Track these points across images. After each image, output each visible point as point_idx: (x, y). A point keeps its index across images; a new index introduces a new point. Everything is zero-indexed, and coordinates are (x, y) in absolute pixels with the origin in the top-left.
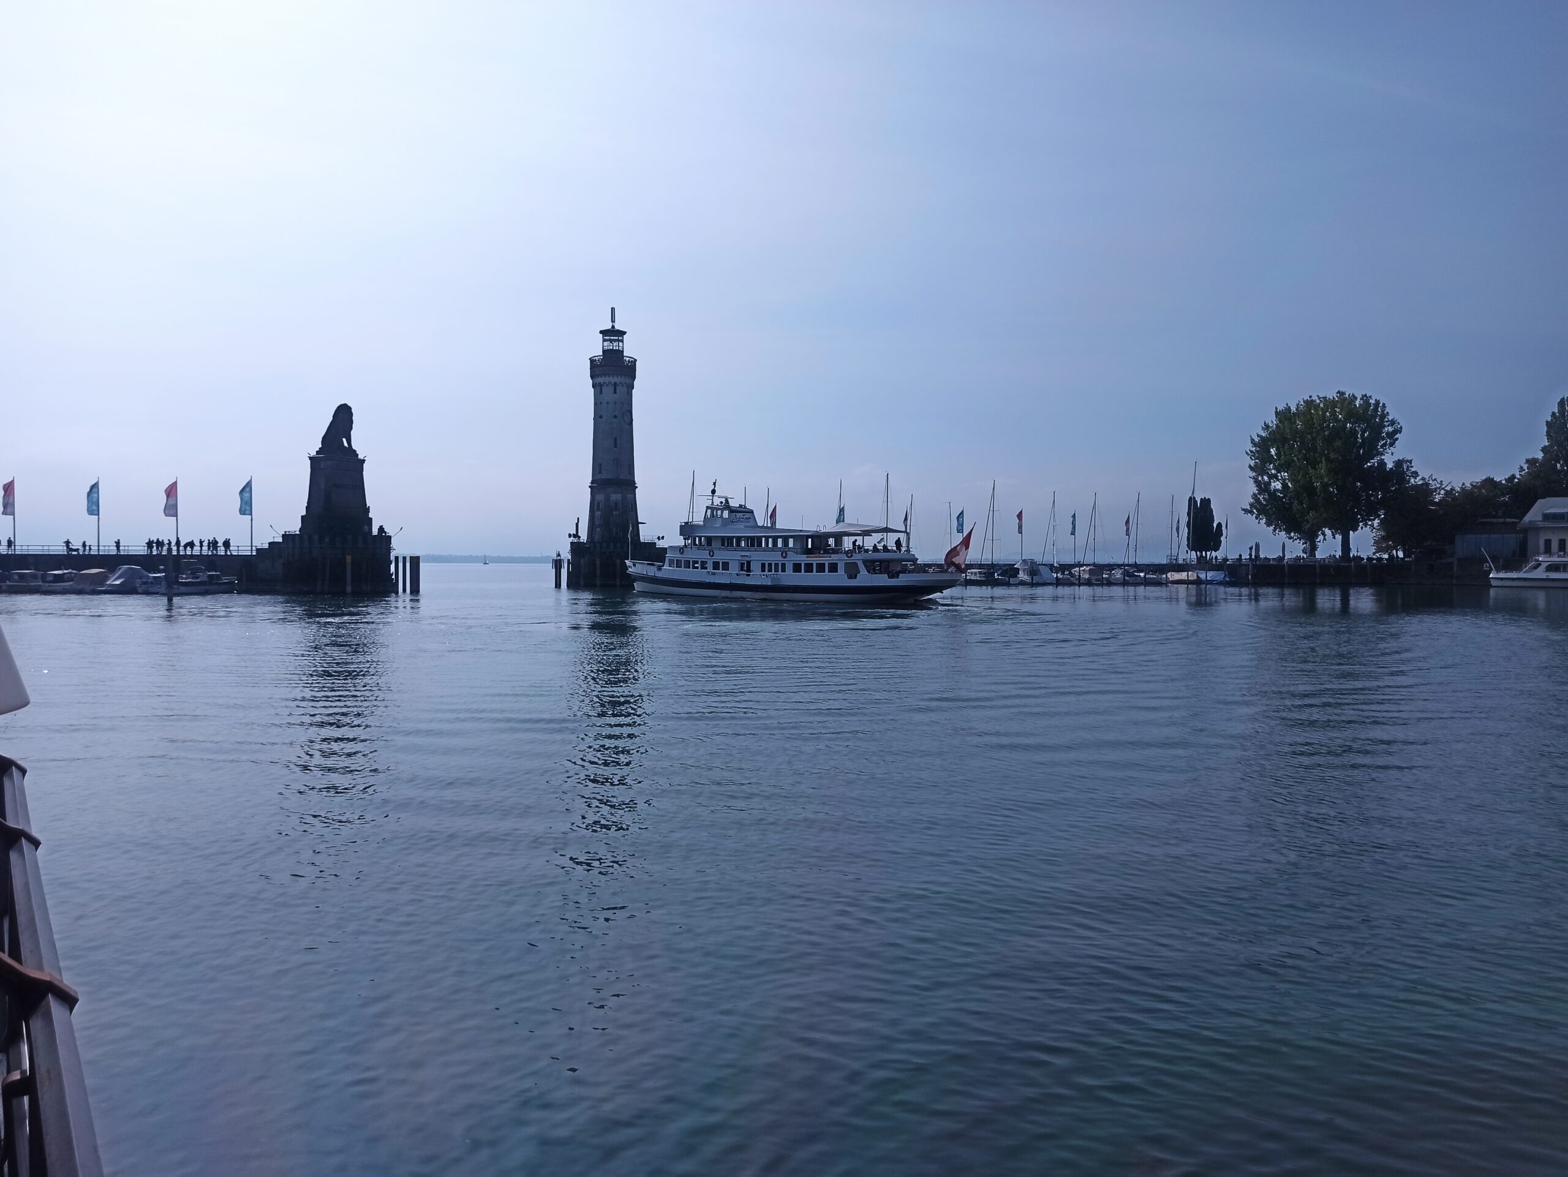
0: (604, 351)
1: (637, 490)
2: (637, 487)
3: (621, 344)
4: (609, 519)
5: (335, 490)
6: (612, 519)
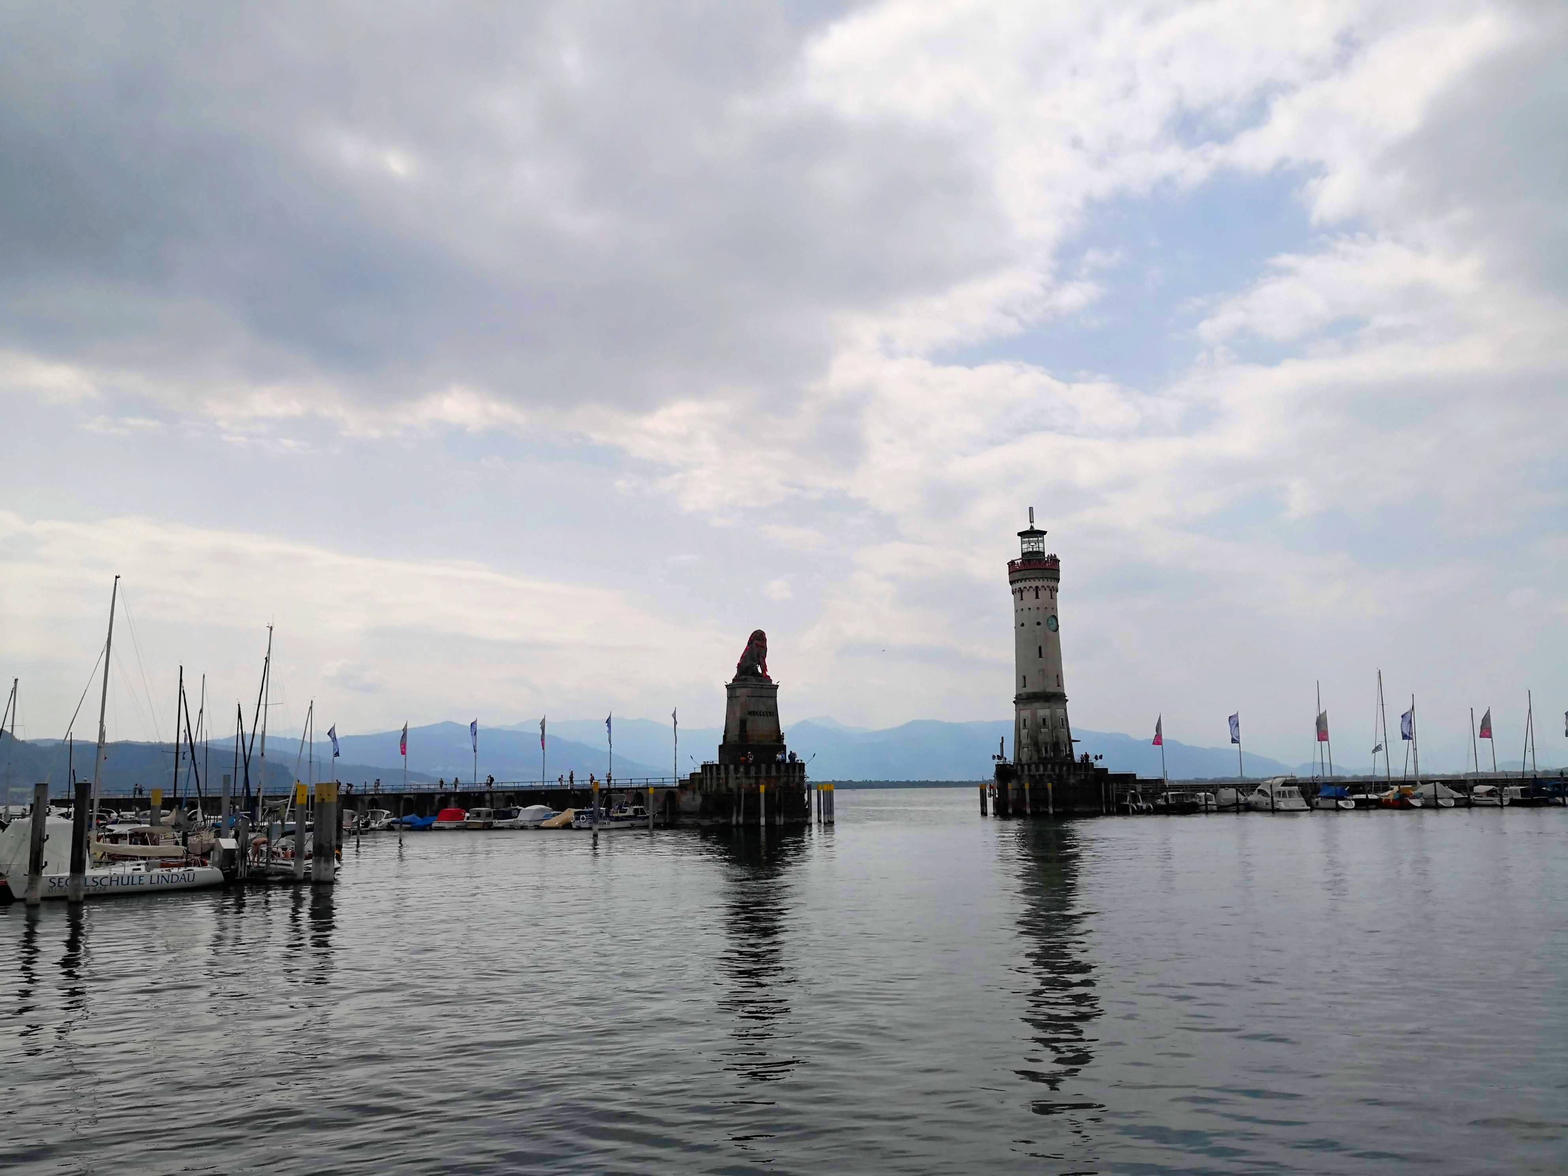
0: (1023, 554)
1: (1067, 703)
2: (1067, 700)
3: (1041, 545)
4: (1037, 738)
5: (750, 717)
6: (1041, 738)
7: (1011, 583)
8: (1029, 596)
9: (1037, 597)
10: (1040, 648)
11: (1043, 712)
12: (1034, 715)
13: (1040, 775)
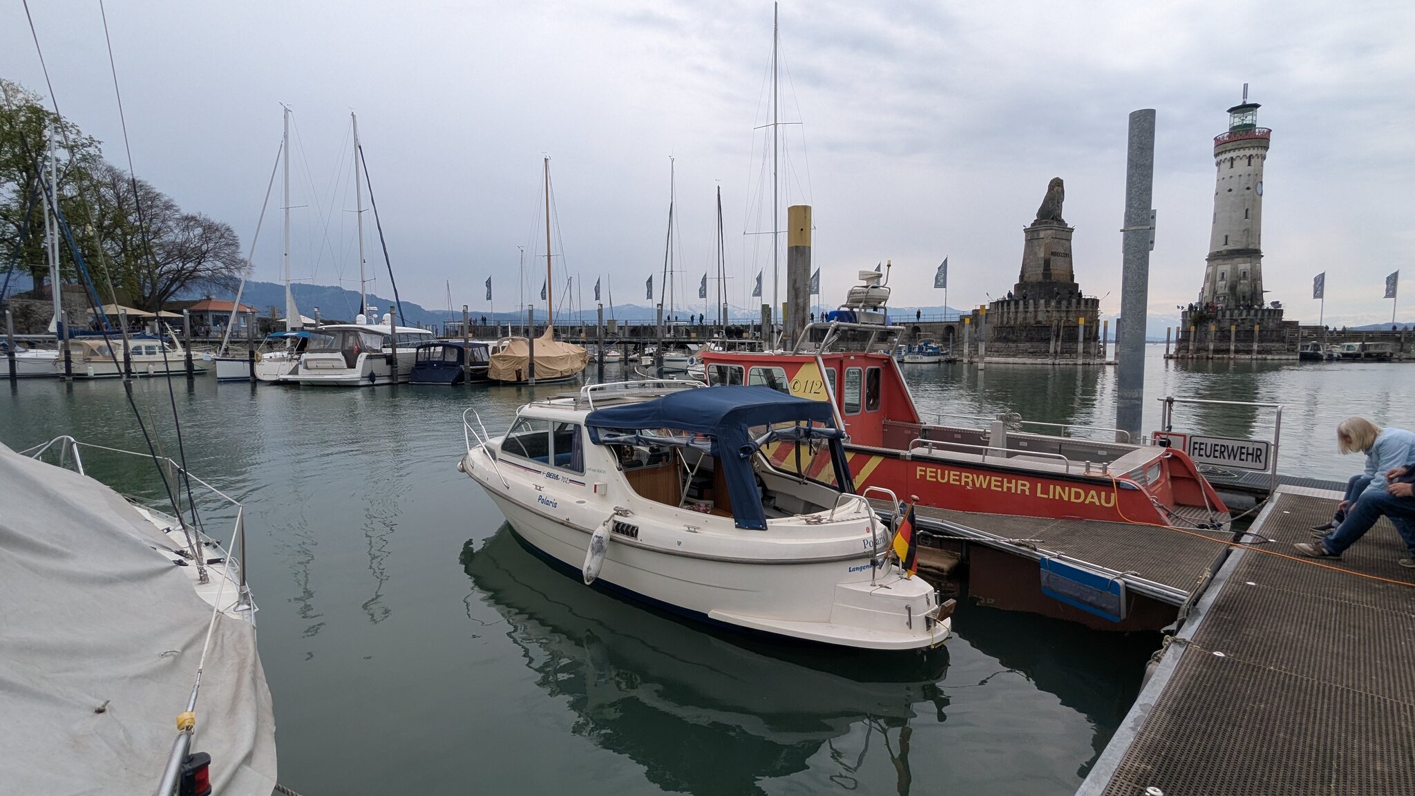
0: (1232, 128)
1: (1262, 259)
2: (1262, 256)
3: (1253, 118)
4: (1236, 286)
5: (1053, 258)
6: (1239, 288)
7: (1216, 155)
8: (1241, 166)
9: (1249, 165)
10: (1247, 210)
11: (1244, 266)
12: (1235, 269)
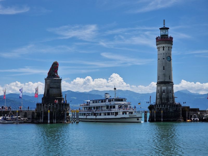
0: (161, 35)
1: (173, 85)
3: (167, 33)
4: (161, 96)
5: (51, 89)
7: (157, 45)
8: (161, 49)
9: (164, 50)
10: (164, 67)
11: (164, 88)
12: (161, 89)
13: (160, 108)
